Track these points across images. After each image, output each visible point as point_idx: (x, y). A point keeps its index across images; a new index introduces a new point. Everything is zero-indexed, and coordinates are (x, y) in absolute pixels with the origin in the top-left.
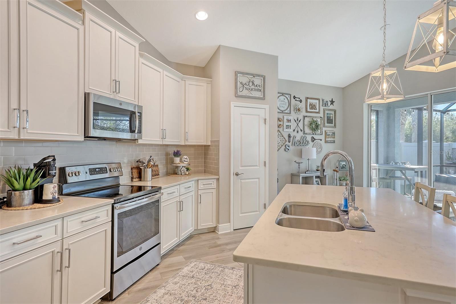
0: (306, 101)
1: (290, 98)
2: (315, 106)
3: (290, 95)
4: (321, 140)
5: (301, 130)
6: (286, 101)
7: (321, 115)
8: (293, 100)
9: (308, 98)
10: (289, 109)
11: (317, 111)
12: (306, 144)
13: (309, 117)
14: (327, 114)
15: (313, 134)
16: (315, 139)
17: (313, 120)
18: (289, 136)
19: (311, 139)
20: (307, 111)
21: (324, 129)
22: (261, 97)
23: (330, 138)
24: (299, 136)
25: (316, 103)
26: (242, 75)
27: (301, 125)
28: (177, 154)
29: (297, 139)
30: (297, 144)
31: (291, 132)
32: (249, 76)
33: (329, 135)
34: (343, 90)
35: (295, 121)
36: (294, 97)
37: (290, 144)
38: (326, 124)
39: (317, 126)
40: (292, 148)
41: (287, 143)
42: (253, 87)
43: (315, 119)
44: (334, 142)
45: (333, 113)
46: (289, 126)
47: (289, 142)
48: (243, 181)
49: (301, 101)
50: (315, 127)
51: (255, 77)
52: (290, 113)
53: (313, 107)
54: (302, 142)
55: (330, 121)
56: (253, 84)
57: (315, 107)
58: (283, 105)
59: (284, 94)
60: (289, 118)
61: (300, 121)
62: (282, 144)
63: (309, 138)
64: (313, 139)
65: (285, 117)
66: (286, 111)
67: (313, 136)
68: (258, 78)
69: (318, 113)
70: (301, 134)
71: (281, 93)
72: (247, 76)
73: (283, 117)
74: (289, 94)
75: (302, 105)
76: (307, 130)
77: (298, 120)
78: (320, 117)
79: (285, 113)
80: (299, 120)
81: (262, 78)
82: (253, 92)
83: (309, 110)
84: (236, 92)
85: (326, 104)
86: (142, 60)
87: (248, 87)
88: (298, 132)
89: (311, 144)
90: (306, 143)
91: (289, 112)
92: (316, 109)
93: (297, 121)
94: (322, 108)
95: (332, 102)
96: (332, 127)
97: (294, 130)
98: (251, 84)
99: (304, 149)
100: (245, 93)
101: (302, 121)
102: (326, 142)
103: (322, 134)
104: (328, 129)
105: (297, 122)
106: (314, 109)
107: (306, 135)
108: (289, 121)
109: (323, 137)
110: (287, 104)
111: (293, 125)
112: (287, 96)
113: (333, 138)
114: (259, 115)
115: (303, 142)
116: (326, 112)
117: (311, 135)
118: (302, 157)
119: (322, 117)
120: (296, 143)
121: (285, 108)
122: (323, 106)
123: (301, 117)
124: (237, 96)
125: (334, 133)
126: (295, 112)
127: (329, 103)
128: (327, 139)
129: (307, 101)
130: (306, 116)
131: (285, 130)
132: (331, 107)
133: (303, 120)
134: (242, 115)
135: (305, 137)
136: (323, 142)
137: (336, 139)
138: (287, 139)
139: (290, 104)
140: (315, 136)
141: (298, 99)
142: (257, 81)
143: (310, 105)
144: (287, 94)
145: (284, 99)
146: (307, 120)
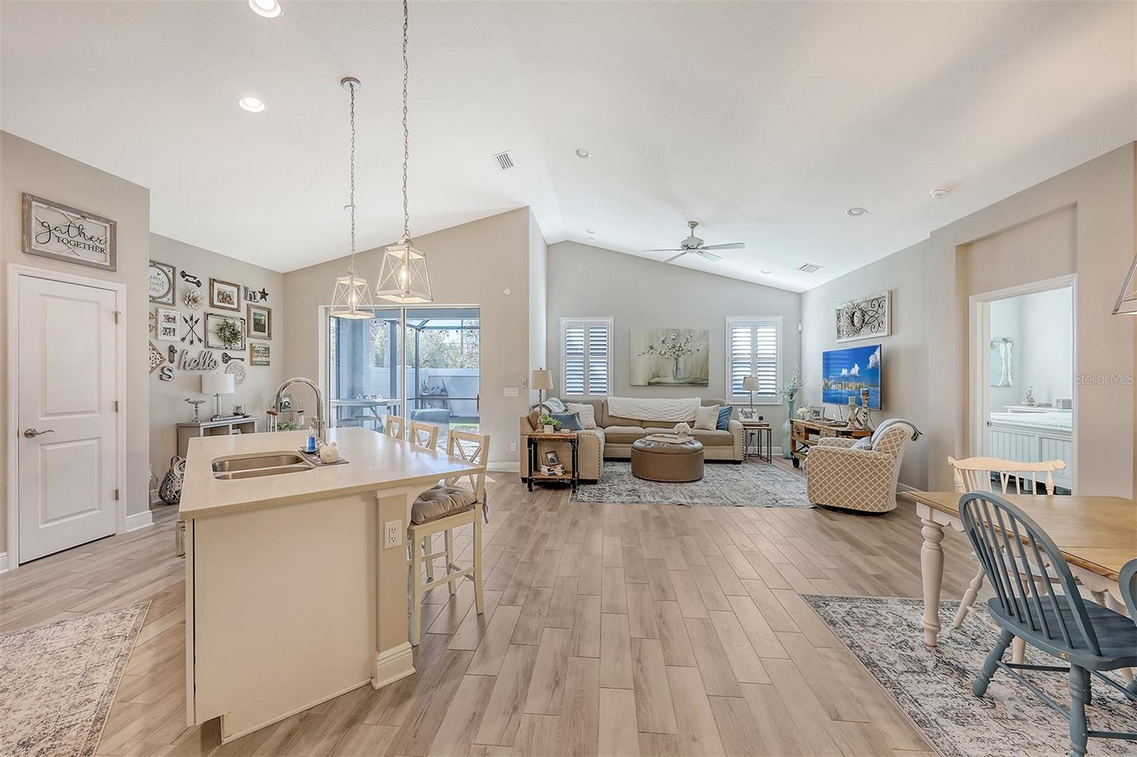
1: (174, 274)
2: (229, 297)
3: (174, 269)
4: (242, 360)
5: (200, 340)
6: (163, 278)
7: (243, 314)
8: (180, 280)
9: (214, 280)
10: (170, 296)
11: (235, 307)
12: (211, 367)
13: (218, 315)
14: (255, 314)
15: (226, 348)
16: (230, 358)
17: (227, 323)
18: (172, 350)
19: (221, 357)
20: (212, 305)
21: (248, 341)
22: (105, 264)
23: (261, 357)
24: (195, 351)
25: (233, 292)
26: (46, 206)
27: (199, 329)
29: (189, 357)
30: (189, 365)
31: (176, 341)
32: (68, 213)
33: (258, 352)
34: (286, 278)
35: (186, 321)
36: (183, 274)
37: (174, 366)
38: (253, 332)
39: (235, 335)
40: (177, 373)
41: (167, 363)
42: (80, 239)
43: (231, 322)
44: (268, 363)
45: (266, 313)
46: (170, 329)
47: (172, 362)
48: (48, 448)
49: (198, 284)
50: (229, 334)
51: (88, 219)
52: (173, 304)
53: (225, 298)
54: (202, 362)
55: (259, 327)
56: (81, 232)
57: (230, 300)
58: (156, 287)
59: (158, 263)
60: (172, 314)
61: (196, 322)
62: (154, 365)
63: (217, 355)
64: (226, 358)
65: (160, 310)
66: (165, 300)
67: (226, 351)
68: (96, 222)
69: (237, 310)
70: (199, 347)
71: (151, 261)
72: (62, 211)
73: (157, 311)
74: (171, 267)
75: (202, 292)
76: (213, 340)
77: (192, 319)
78: (241, 319)
79: (160, 303)
80: (194, 320)
81: (108, 226)
82: (77, 250)
83: (216, 303)
84: (26, 243)
85: (252, 297)
87: (66, 236)
88: (192, 342)
89: (222, 366)
90: (212, 364)
91: (171, 302)
92: (233, 303)
93: (190, 320)
94: (244, 303)
95: (264, 295)
96: (264, 338)
97: (183, 339)
98: (73, 232)
99: (207, 375)
100: (54, 247)
101: (201, 322)
102: (252, 363)
103: (245, 349)
104: (256, 340)
105: (190, 322)
106: (228, 303)
107: (211, 350)
108: (170, 319)
109: (246, 354)
110: (166, 286)
111: (181, 328)
112: (165, 269)
113: (266, 357)
114: (98, 303)
115: (205, 363)
116: (253, 311)
117: (223, 349)
118: (201, 392)
119: (245, 318)
120: (187, 364)
121: (162, 293)
122: (245, 298)
123: (199, 314)
124: (29, 252)
125: (268, 349)
126: (186, 303)
127: (259, 296)
128: (254, 359)
129: (211, 286)
130: (211, 314)
131: (161, 337)
132: (262, 303)
133: (203, 320)
134: (46, 299)
135: (210, 354)
136: (246, 363)
137: (270, 359)
138: (166, 355)
139: (172, 286)
140: (230, 353)
141: (192, 279)
142: (92, 228)
143: (219, 293)
144: (166, 265)
145: (159, 274)
146: (213, 322)
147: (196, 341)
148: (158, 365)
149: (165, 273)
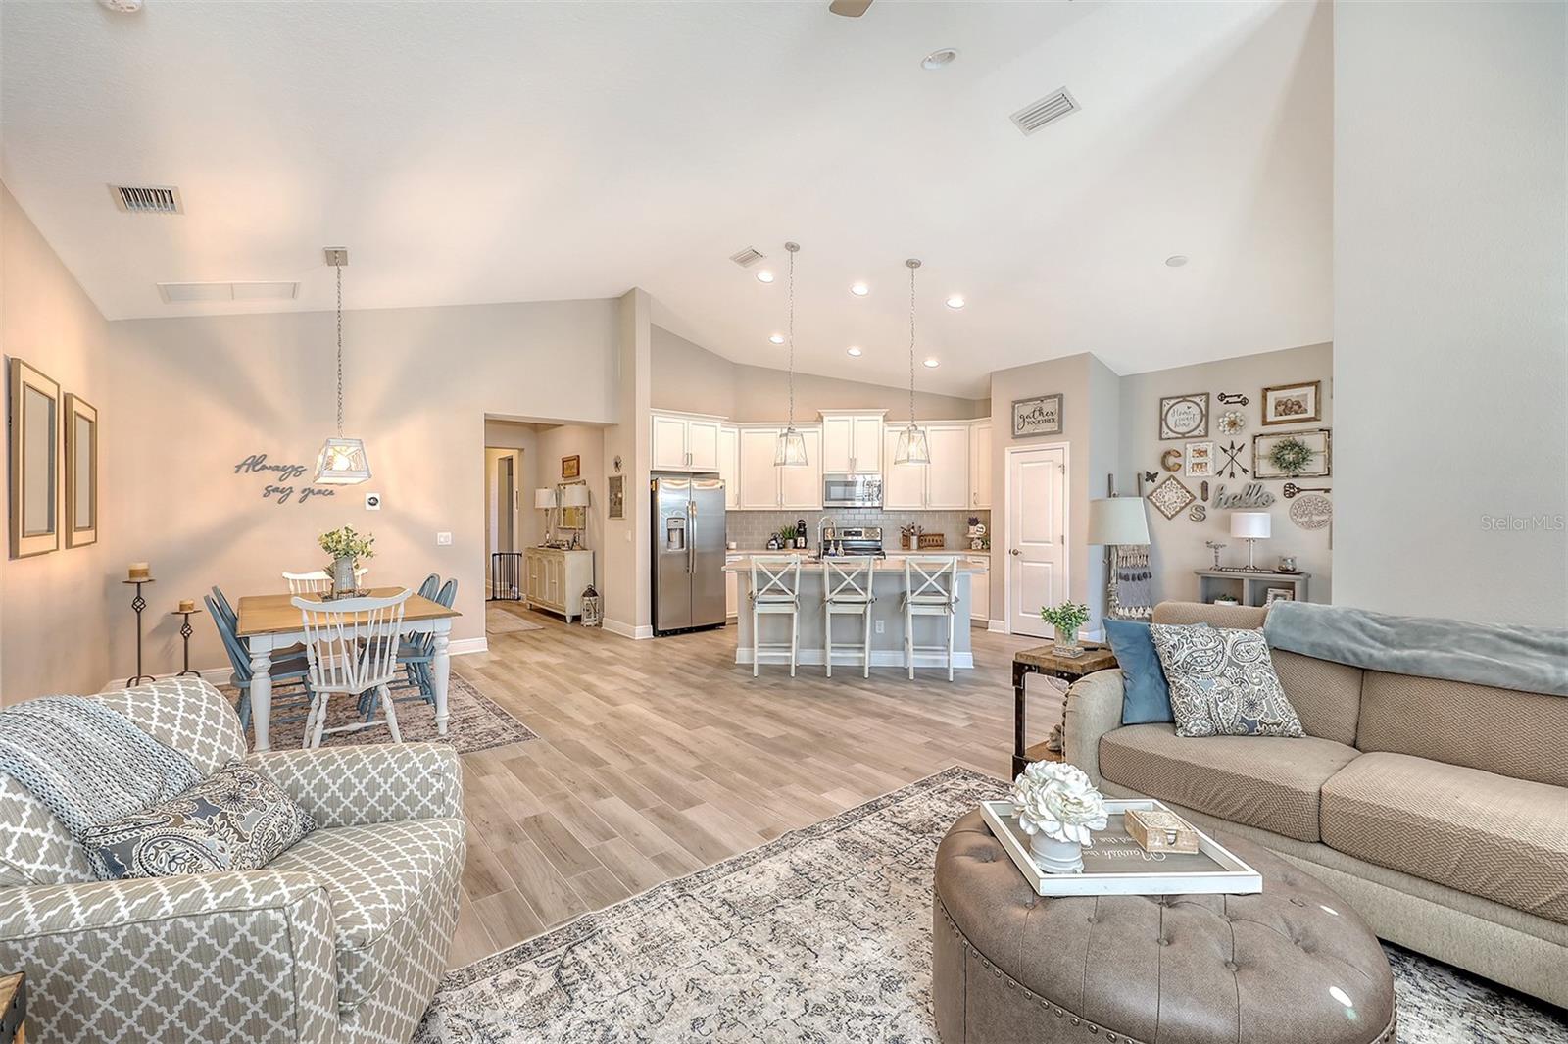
0: (1265, 398)
1: (1208, 401)
2: (1298, 404)
3: (1208, 395)
4: (1327, 491)
5: (1245, 471)
6: (1195, 410)
8: (1217, 406)
9: (1267, 390)
10: (1202, 427)
11: (1311, 413)
13: (1272, 435)
16: (1299, 490)
17: (1290, 441)
18: (1205, 487)
20: (1265, 423)
24: (1236, 486)
25: (1305, 396)
26: (1021, 405)
28: (974, 522)
29: (1228, 492)
32: (1033, 403)
35: (1225, 451)
36: (1222, 397)
37: (1207, 504)
39: (1302, 458)
40: (1211, 512)
41: (1199, 501)
42: (1040, 418)
43: (1296, 439)
46: (1201, 464)
47: (1205, 499)
48: (1024, 564)
49: (1244, 402)
51: (1044, 401)
52: (1207, 435)
53: (1290, 407)
54: (1246, 497)
56: (1041, 413)
57: (1300, 407)
58: (1186, 422)
59: (1189, 396)
60: (1203, 446)
61: (1240, 449)
62: (1183, 504)
64: (1290, 492)
65: (1188, 446)
66: (1194, 433)
68: (1049, 401)
69: (1314, 419)
71: (1178, 397)
72: (1030, 403)
74: (1203, 395)
75: (1252, 412)
76: (1266, 468)
77: (1232, 447)
78: (1321, 430)
79: (1188, 438)
81: (1056, 400)
82: (1041, 426)
83: (1271, 417)
84: (1014, 433)
86: (887, 429)
87: (1032, 420)
88: (1232, 475)
89: (1280, 502)
90: (1264, 499)
91: (1203, 434)
92: (1306, 411)
94: (1329, 406)
98: (1037, 413)
100: (1029, 429)
103: (1328, 475)
106: (1296, 413)
107: (1261, 481)
108: (1201, 453)
110: (1198, 417)
111: (1217, 460)
112: (1197, 400)
115: (1250, 498)
120: (1223, 501)
121: (1193, 425)
124: (1015, 437)
130: (1261, 435)
134: (1025, 465)
135: (1258, 487)
138: (1198, 494)
139: (1205, 415)
140: (1297, 483)
141: (1236, 399)
142: (1050, 406)
143: (1278, 404)
144: (1197, 395)
145: (1189, 408)
146: (1265, 446)
147: (1237, 471)
148: (1187, 504)
149: (1194, 402)
